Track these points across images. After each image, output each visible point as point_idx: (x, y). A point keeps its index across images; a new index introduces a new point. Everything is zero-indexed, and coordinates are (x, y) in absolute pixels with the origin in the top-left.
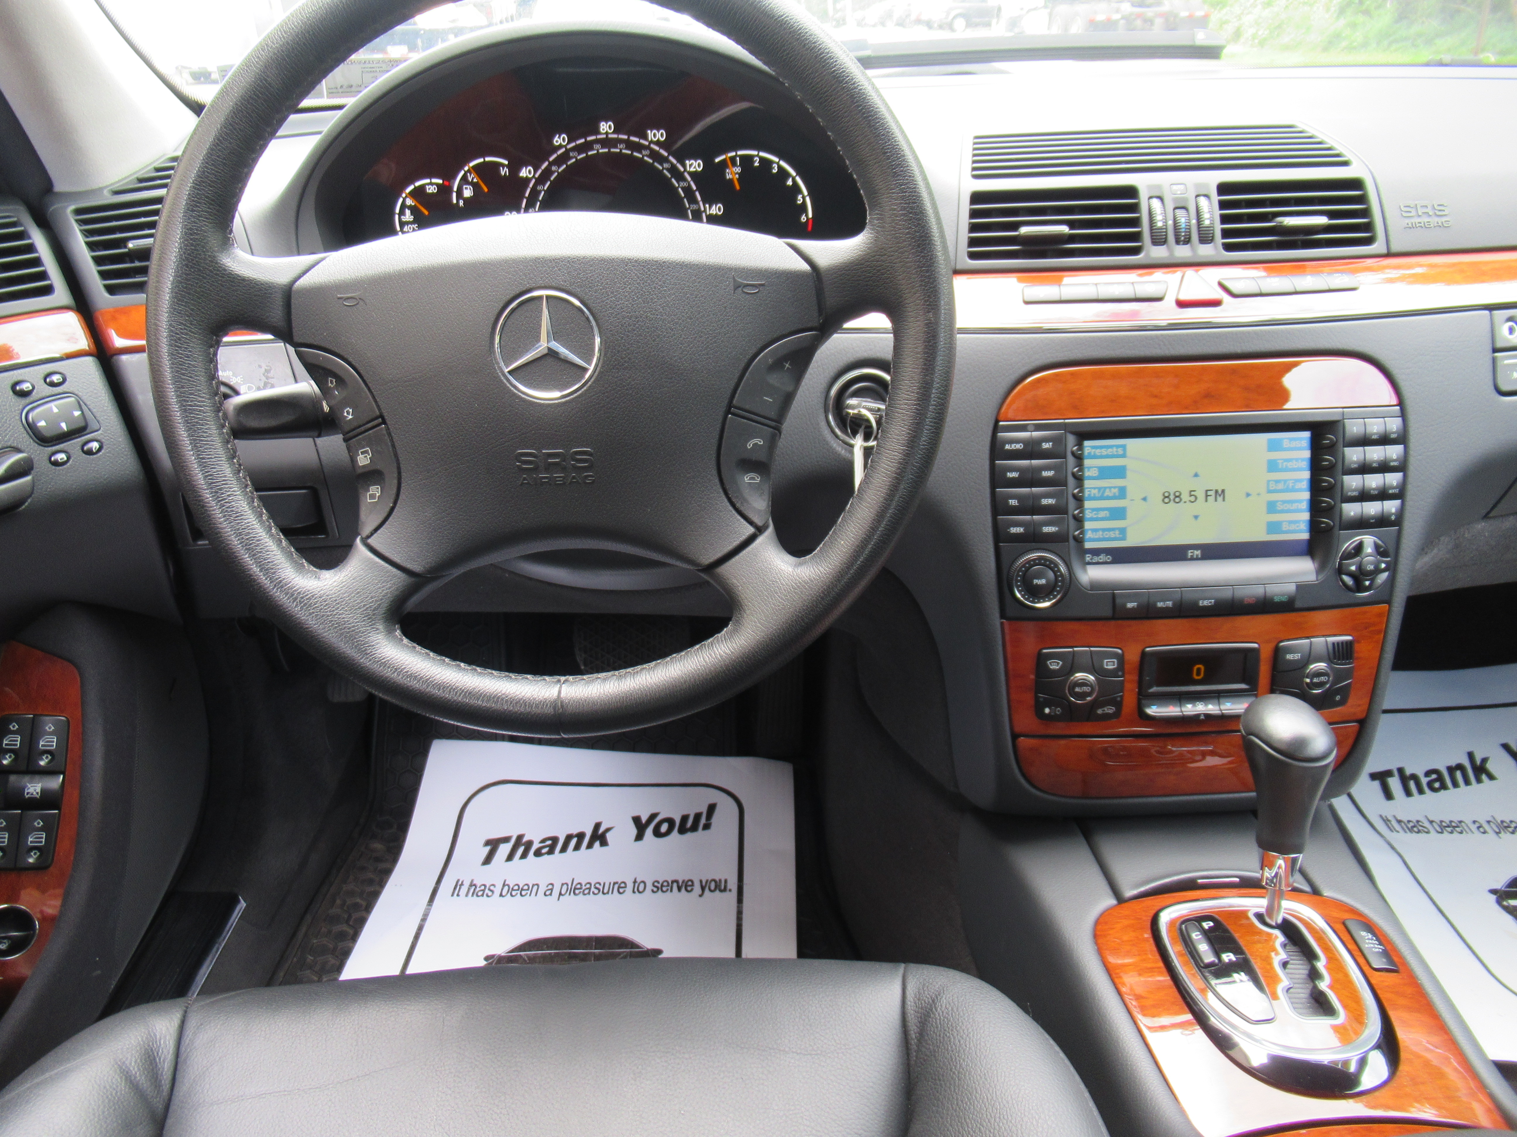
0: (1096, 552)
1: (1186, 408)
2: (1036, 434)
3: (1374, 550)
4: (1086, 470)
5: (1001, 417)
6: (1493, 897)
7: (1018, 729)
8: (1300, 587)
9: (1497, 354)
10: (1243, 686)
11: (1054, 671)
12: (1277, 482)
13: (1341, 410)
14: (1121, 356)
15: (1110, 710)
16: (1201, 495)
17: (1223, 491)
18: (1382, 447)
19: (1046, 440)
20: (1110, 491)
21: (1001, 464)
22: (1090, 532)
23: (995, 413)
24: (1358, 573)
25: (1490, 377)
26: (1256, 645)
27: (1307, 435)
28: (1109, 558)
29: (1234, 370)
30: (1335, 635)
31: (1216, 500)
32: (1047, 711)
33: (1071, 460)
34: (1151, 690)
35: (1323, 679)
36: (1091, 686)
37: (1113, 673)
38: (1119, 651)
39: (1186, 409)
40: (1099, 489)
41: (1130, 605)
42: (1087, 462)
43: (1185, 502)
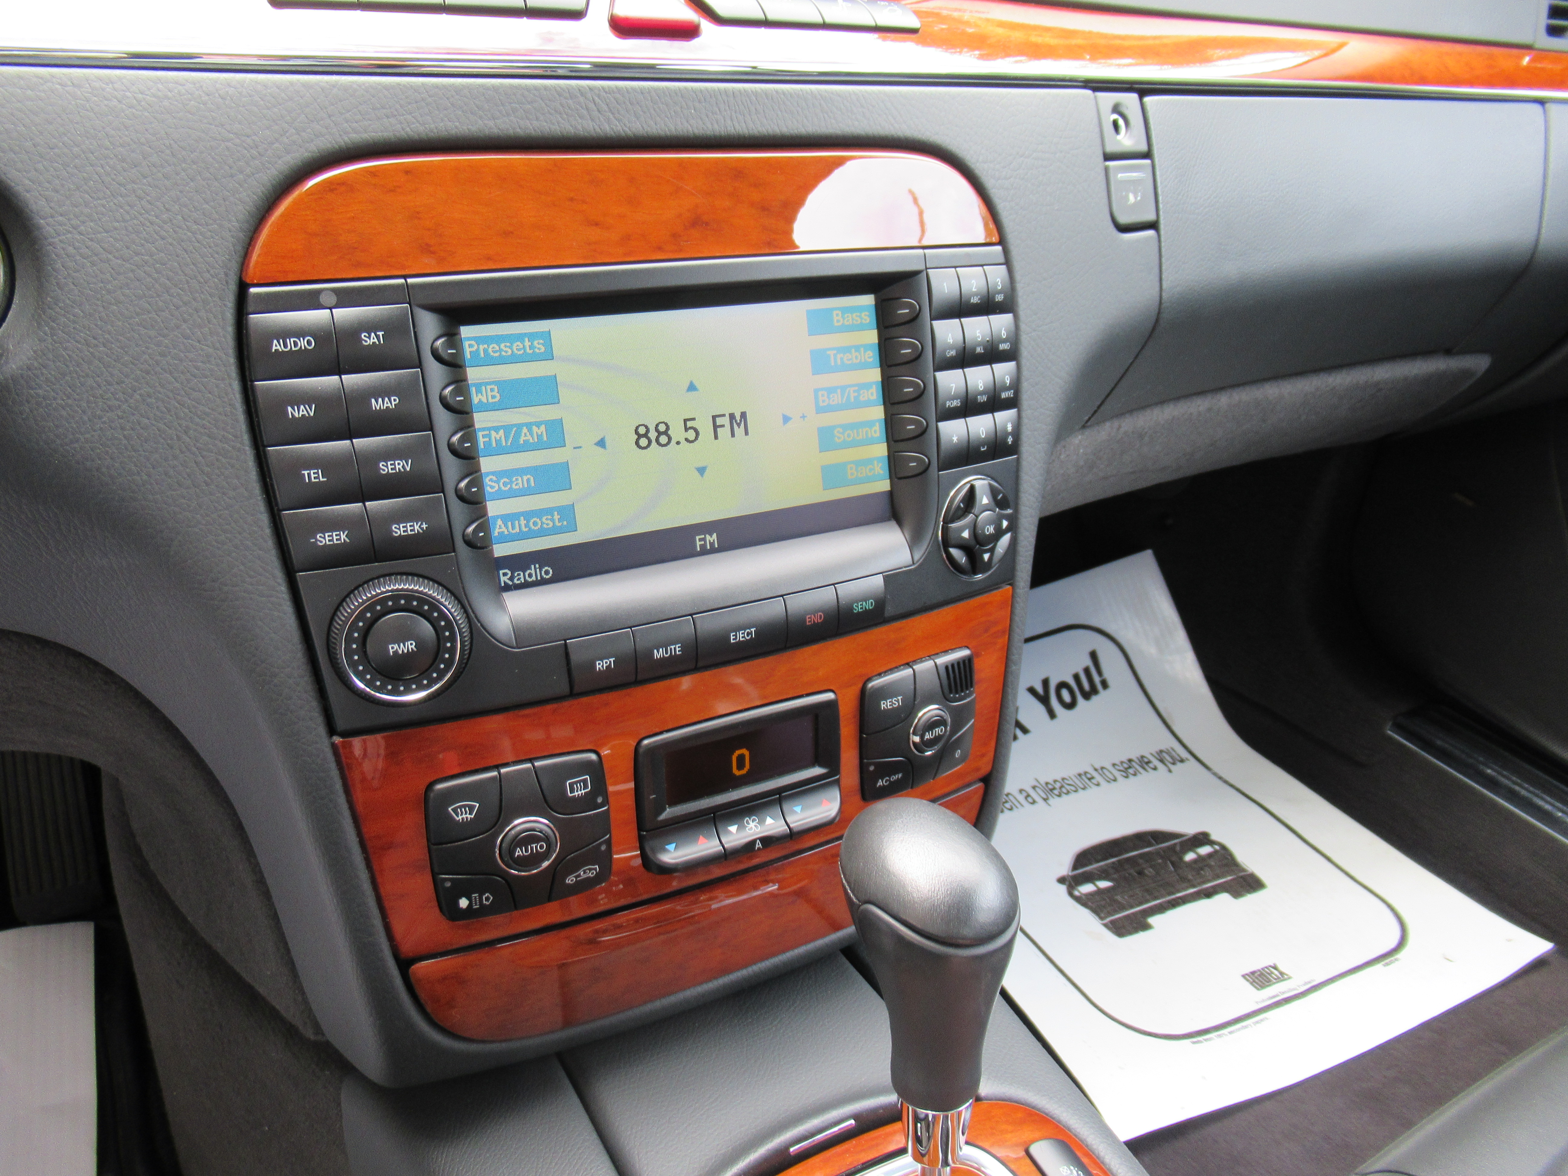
0: (518, 562)
1: (660, 249)
2: (344, 314)
3: (991, 499)
4: (473, 390)
5: (252, 272)
6: (1063, 888)
7: (407, 948)
8: (891, 579)
9: (1111, 164)
10: (817, 771)
11: (465, 824)
12: (831, 390)
13: (921, 251)
14: (511, 132)
15: (589, 872)
16: (705, 426)
17: (743, 415)
18: (985, 318)
19: (370, 327)
20: (530, 431)
21: (269, 389)
22: (499, 522)
23: (234, 266)
24: (973, 542)
25: (1105, 201)
26: (830, 696)
27: (867, 300)
28: (548, 572)
29: (738, 171)
30: (946, 652)
31: (733, 435)
32: (464, 903)
33: (436, 372)
34: (663, 817)
35: (938, 731)
36: (547, 839)
37: (588, 802)
38: (593, 757)
39: (659, 252)
40: (507, 428)
41: (600, 665)
42: (473, 374)
43: (678, 443)
